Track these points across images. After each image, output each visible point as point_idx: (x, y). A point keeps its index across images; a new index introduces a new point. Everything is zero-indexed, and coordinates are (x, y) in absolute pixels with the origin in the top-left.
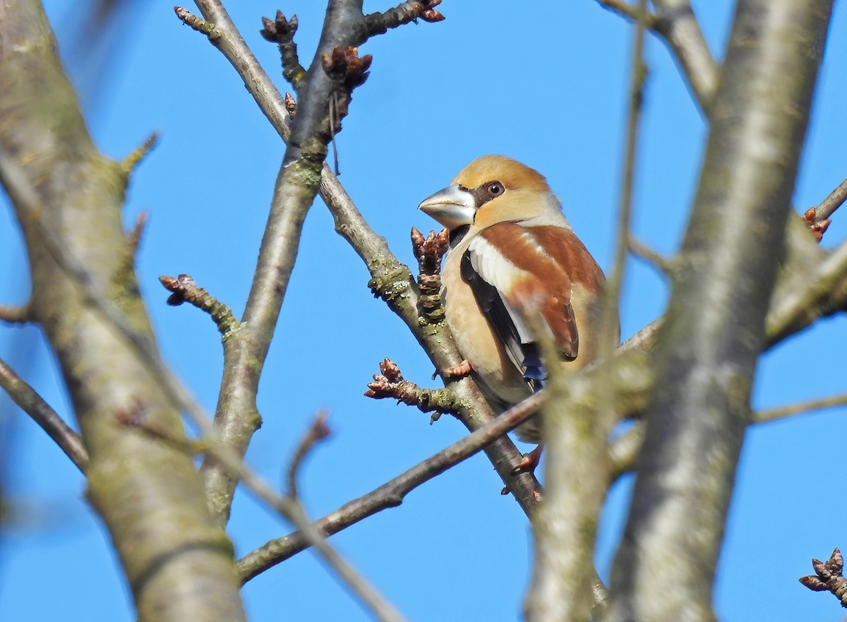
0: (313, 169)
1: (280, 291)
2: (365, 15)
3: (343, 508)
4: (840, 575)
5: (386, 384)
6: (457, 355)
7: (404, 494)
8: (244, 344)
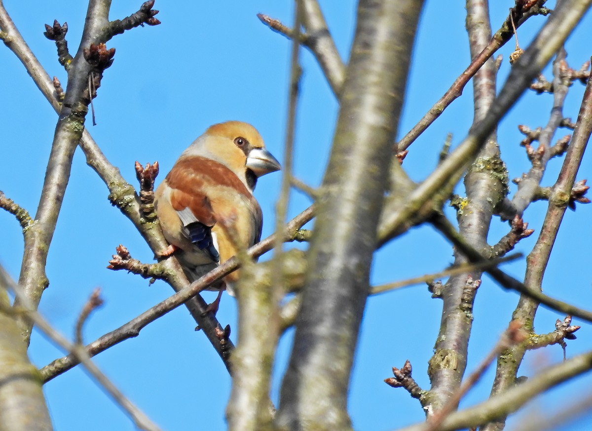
0: (79, 121)
1: (59, 200)
2: (110, 21)
3: (101, 338)
4: (410, 377)
5: (121, 261)
6: (165, 242)
7: (139, 329)
8: (36, 234)
